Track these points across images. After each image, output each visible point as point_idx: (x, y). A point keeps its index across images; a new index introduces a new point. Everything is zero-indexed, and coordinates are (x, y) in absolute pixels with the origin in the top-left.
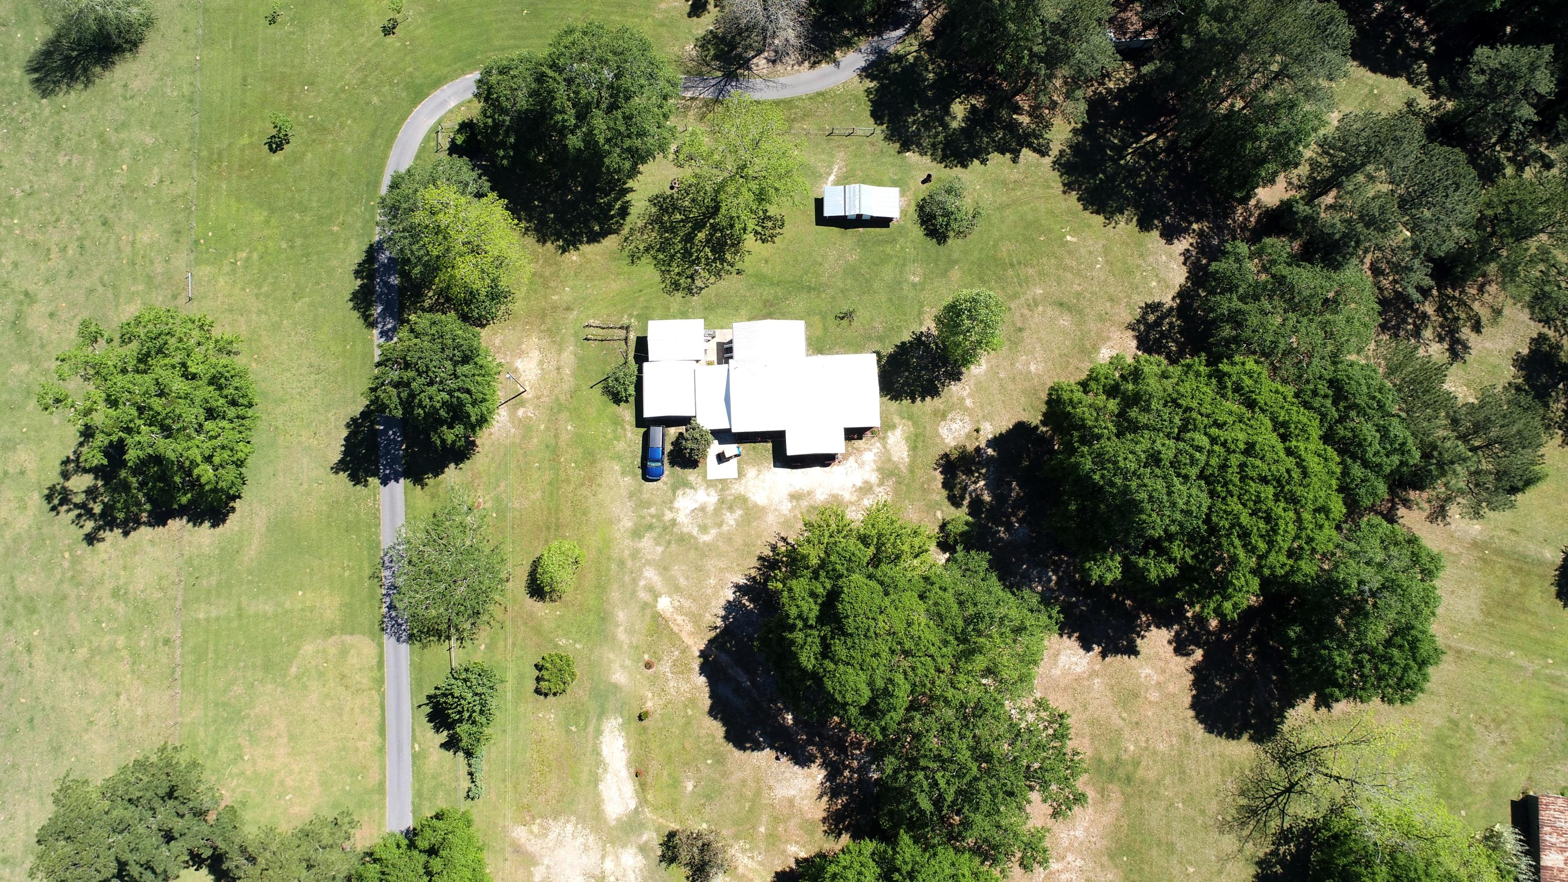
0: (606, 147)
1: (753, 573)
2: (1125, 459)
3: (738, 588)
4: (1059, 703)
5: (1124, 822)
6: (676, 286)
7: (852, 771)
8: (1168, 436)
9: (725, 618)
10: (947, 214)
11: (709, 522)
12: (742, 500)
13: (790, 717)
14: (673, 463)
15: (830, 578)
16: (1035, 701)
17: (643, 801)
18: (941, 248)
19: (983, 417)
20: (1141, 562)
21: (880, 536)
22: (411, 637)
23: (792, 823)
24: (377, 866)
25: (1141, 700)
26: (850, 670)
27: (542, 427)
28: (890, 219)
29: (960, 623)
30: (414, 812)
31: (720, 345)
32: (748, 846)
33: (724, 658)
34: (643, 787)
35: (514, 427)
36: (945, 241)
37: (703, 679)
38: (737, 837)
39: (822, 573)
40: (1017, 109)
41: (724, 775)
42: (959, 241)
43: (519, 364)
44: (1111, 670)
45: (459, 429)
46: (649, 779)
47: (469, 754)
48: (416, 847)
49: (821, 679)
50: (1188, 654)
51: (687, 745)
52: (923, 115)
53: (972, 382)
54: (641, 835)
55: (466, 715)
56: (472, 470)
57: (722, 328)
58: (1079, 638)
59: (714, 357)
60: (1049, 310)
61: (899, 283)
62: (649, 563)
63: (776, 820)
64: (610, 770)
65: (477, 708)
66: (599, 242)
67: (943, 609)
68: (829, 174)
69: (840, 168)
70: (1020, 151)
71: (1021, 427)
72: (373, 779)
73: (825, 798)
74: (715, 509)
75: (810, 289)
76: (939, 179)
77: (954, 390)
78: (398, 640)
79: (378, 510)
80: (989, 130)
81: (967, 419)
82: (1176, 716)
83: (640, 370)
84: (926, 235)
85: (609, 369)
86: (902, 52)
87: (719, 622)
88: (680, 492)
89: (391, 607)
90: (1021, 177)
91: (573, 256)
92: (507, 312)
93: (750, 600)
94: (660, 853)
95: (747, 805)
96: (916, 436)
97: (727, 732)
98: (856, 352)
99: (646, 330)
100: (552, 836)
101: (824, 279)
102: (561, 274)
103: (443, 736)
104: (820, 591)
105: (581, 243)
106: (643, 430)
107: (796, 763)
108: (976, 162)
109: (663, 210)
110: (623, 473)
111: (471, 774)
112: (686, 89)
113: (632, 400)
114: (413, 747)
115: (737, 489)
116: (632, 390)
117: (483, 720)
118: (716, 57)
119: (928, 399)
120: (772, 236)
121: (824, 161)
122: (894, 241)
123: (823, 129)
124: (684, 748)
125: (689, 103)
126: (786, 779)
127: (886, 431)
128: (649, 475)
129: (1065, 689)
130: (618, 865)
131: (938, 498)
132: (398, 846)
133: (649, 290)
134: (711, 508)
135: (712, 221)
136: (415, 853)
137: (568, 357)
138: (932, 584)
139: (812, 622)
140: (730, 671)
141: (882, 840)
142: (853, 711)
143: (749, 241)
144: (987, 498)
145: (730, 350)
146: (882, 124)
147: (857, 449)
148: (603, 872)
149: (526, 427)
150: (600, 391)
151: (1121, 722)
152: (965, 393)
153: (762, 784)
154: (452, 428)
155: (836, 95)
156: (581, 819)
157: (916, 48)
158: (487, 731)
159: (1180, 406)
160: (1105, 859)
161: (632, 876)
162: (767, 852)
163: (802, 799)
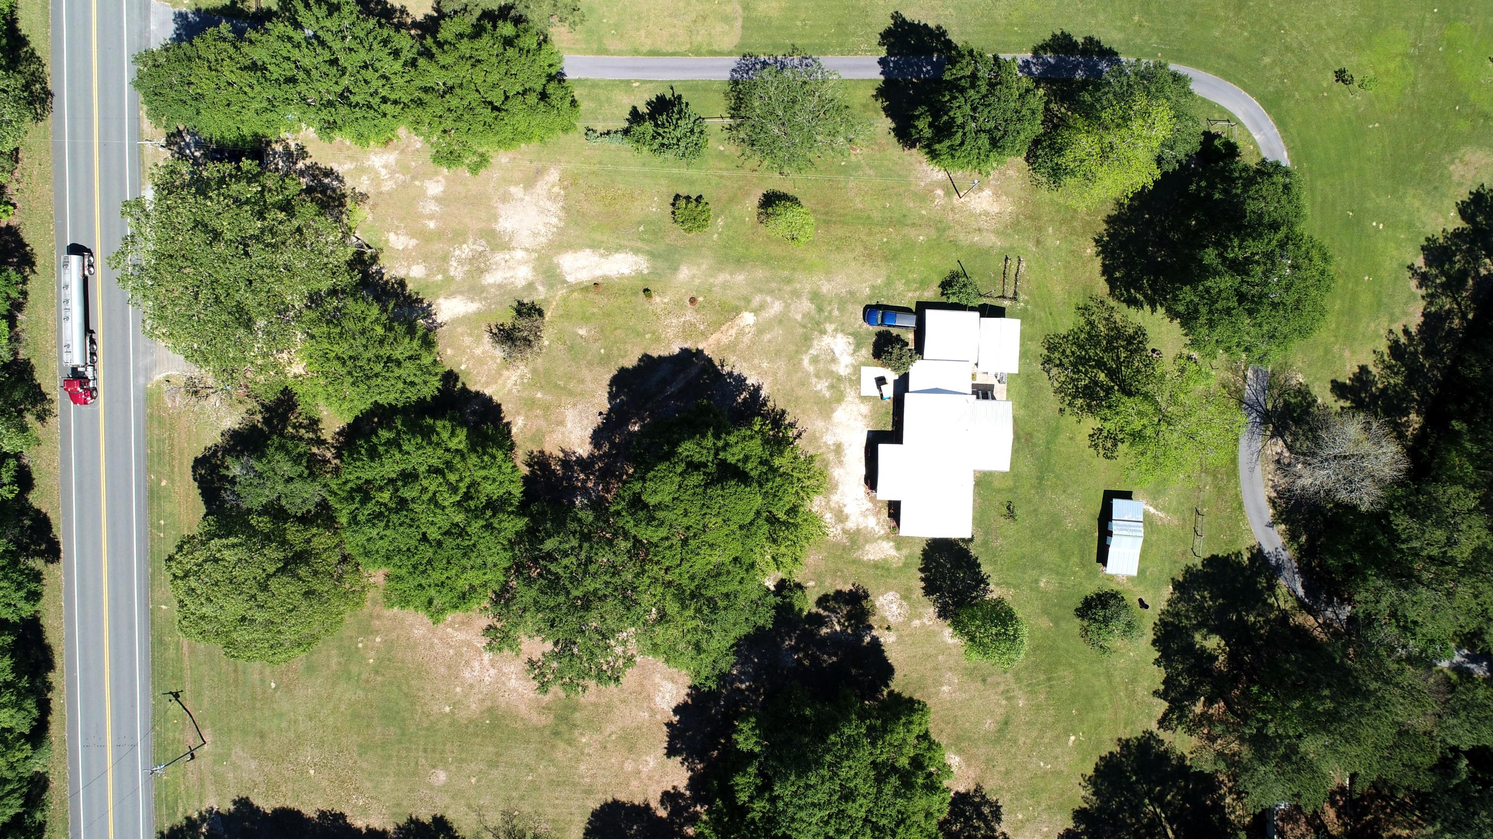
0: (1201, 288)
1: (770, 404)
2: (850, 767)
3: (757, 389)
4: (630, 677)
5: (519, 725)
6: (1051, 348)
7: (584, 482)
8: (869, 811)
9: (730, 374)
10: (1106, 621)
11: (821, 365)
12: (839, 398)
13: (636, 429)
14: (879, 335)
15: (760, 475)
16: (633, 656)
17: (572, 288)
18: (1072, 611)
19: (901, 636)
20: (752, 770)
21: (796, 526)
22: (736, 82)
23: (542, 423)
24: (535, 46)
25: (626, 754)
26: (675, 487)
27: (924, 212)
28: (1105, 564)
29: (710, 593)
30: (579, 80)
31: (991, 387)
32: (526, 381)
33: (694, 371)
34: (585, 289)
35: (926, 185)
36: (1079, 616)
37: (676, 350)
38: (534, 371)
39: (765, 469)
40: (1209, 702)
41: (590, 364)
42: (1077, 630)
43: (987, 192)
44: (655, 729)
45: (927, 133)
46: (591, 295)
47: (626, 132)
48: (548, 81)
49: (668, 460)
50: (662, 802)
51: (619, 331)
52: (1210, 606)
53: (936, 628)
54: (543, 285)
55: (661, 131)
56: (888, 144)
57: (1008, 390)
58: (686, 703)
59: (979, 381)
60: (1002, 711)
61: (1040, 567)
62: (787, 306)
63: (547, 408)
64: (603, 260)
65: (666, 141)
66: (1103, 274)
67: (723, 578)
68: (1156, 508)
69: (1161, 519)
70: (1165, 699)
71: (888, 671)
72: (611, 44)
73: (561, 455)
74: (832, 372)
75: (1040, 479)
76: (1142, 617)
77: (930, 611)
78: (733, 70)
79: (856, 54)
80: (1189, 672)
81: (901, 619)
82: (609, 784)
83: (972, 309)
84: (1086, 598)
85: (975, 278)
86: (1278, 591)
87: (727, 369)
88: (851, 340)
89: (765, 64)
90: (1139, 698)
91: (1091, 250)
92: (1039, 184)
93: (745, 399)
94: (525, 301)
95: (561, 383)
96: (888, 569)
97: (627, 369)
98: (974, 519)
99: (1011, 317)
100: (549, 205)
101: (1049, 493)
102: (1073, 238)
103: (643, 109)
104: (750, 466)
105: (1104, 259)
106: (914, 308)
107: (594, 431)
108: (1157, 655)
109: (1130, 340)
110: (873, 287)
111: (608, 133)
112: (1256, 372)
113: (944, 299)
114: (636, 81)
115: (850, 395)
116: (953, 299)
117: (655, 146)
118: (1287, 404)
119: (923, 584)
120: (1096, 446)
121: (1170, 504)
122: (1083, 566)
123: (1203, 506)
124: (616, 329)
125: (1241, 373)
126: (580, 422)
127: (895, 541)
128: (870, 312)
129: (641, 684)
130: (520, 263)
131: (827, 584)
132: (550, 66)
133: (1051, 322)
134: (834, 368)
135: (1116, 388)
136: (544, 81)
137: (991, 240)
138: (747, 570)
139: (722, 455)
140: (682, 376)
141: (521, 502)
142: (637, 487)
143: (1091, 423)
144: (824, 631)
145: (985, 397)
146: (1203, 565)
147: (879, 511)
148: (514, 249)
149: (925, 196)
150: (955, 269)
151: (607, 734)
152: (925, 620)
153: (579, 398)
154: (930, 127)
155: (1238, 521)
156: (561, 231)
157: (1282, 606)
158: (645, 149)
159: (898, 825)
160: (489, 703)
161: (508, 275)
162: (520, 398)
163: (563, 434)
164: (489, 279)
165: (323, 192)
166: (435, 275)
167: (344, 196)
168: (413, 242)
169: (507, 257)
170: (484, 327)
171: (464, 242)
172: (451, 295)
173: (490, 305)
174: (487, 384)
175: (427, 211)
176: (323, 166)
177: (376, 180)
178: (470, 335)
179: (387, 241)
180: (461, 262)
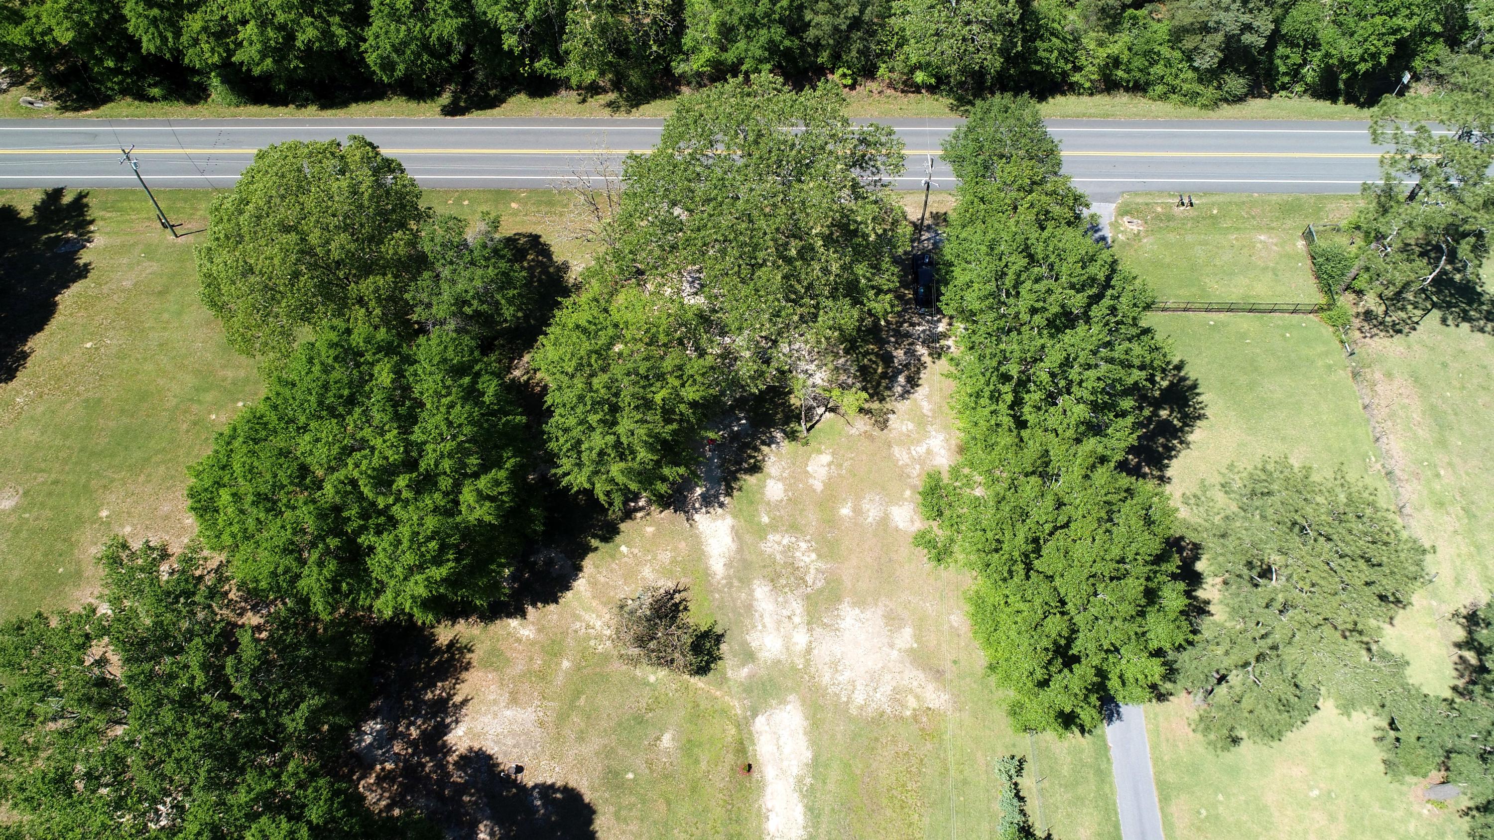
7: (405, 736)
17: (744, 725)
23: (520, 667)
32: (592, 643)
34: (741, 748)
38: (606, 658)
41: (609, 753)
46: (730, 758)
51: (663, 807)
54: (751, 676)
63: (542, 676)
64: (792, 781)
72: (1180, 807)
73: (458, 699)
94: (724, 647)
95: (582, 701)
97: (591, 822)
100: (886, 689)
107: (490, 757)
124: (668, 803)
126: (512, 733)
130: (788, 640)
132: (1124, 683)
153: (553, 731)
156: (841, 709)
161: (767, 620)
162: (565, 633)
163: (495, 702)
164: (761, 592)
165: (884, 375)
166: (768, 513)
167: (882, 400)
168: (818, 486)
169: (797, 620)
170: (684, 581)
171: (819, 556)
172: (737, 535)
173: (720, 591)
174: (593, 584)
175: (865, 505)
176: (922, 375)
177: (907, 441)
178: (674, 561)
179: (820, 452)
180: (789, 549)
